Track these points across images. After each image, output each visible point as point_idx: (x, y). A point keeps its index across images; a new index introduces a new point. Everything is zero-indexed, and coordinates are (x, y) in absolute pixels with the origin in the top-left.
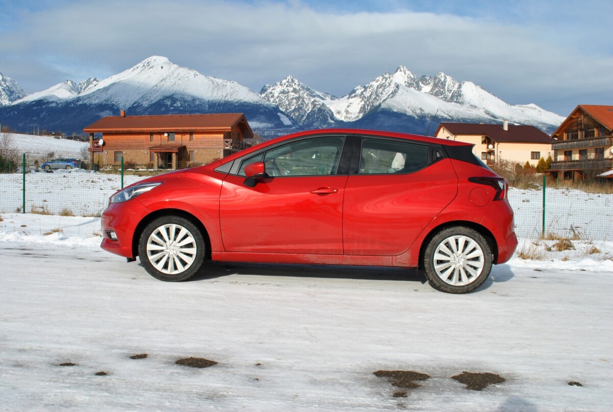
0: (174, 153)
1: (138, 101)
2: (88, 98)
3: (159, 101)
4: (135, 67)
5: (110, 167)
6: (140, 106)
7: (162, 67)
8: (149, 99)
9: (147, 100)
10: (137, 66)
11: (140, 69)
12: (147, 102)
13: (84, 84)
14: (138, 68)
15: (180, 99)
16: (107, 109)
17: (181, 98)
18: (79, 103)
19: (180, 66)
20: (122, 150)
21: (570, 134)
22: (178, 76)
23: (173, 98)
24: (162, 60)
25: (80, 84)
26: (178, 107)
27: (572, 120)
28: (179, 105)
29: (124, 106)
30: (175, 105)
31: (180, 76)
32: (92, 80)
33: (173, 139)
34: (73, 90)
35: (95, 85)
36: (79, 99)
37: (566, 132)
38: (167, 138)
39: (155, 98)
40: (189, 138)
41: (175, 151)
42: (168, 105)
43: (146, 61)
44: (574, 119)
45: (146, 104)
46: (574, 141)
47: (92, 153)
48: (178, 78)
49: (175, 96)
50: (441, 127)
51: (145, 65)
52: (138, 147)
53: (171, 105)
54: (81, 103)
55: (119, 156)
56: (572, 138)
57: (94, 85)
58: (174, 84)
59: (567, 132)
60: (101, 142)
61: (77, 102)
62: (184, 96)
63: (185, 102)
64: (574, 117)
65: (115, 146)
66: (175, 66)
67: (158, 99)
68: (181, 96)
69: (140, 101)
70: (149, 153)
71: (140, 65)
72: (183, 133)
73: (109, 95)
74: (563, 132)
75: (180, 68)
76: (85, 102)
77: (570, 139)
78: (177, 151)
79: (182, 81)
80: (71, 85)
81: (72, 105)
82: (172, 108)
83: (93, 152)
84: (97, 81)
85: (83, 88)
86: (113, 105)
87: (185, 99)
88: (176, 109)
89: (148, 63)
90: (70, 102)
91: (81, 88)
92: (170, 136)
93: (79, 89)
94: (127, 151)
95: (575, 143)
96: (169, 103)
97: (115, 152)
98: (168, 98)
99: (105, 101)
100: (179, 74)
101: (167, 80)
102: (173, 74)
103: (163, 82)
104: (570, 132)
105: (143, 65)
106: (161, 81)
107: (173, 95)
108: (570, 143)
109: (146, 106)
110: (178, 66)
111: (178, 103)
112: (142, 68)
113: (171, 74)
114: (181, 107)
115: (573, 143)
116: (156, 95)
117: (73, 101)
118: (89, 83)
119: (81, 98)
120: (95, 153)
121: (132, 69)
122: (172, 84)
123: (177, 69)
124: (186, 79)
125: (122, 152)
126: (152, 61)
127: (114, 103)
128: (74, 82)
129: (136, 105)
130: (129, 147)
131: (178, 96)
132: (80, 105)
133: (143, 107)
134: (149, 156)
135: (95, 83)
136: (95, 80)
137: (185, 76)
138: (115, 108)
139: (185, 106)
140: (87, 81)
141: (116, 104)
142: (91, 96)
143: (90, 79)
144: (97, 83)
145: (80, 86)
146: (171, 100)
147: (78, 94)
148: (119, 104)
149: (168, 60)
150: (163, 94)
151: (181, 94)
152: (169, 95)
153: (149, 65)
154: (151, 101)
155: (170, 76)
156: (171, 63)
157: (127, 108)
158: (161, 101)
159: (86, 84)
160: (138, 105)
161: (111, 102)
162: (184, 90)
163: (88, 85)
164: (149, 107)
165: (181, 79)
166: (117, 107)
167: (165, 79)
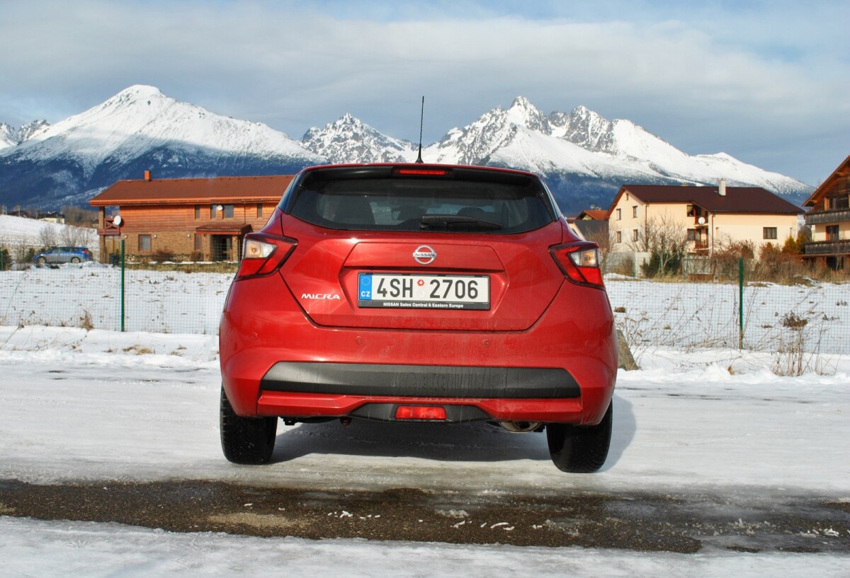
0: (235, 235)
1: (112, 156)
2: (34, 151)
3: (145, 154)
4: (106, 102)
5: (133, 259)
6: (115, 163)
7: (149, 103)
8: (129, 152)
9: (126, 153)
10: (111, 100)
11: (114, 106)
12: (126, 157)
13: (27, 129)
14: (111, 103)
15: (177, 151)
16: (63, 168)
17: (178, 149)
18: (19, 159)
19: (176, 101)
20: (149, 233)
21: (835, 200)
22: (173, 116)
23: (167, 149)
24: (149, 91)
25: (21, 129)
26: (175, 163)
27: (839, 179)
28: (177, 160)
29: (90, 163)
30: (170, 160)
31: (176, 117)
32: (39, 123)
33: (231, 215)
34: (10, 139)
35: (45, 131)
36: (19, 154)
37: (827, 198)
38: (221, 213)
39: (139, 149)
40: (256, 212)
41: (237, 233)
42: (158, 161)
43: (124, 92)
44: (841, 177)
45: (124, 159)
46: (843, 211)
47: (102, 237)
48: (174, 119)
49: (169, 147)
50: (624, 191)
51: (123, 99)
52: (176, 227)
53: (164, 161)
54: (22, 158)
55: (146, 241)
56: (839, 205)
57: (43, 130)
58: (168, 129)
59: (830, 197)
60: (117, 221)
61: (17, 157)
62: (183, 148)
63: (185, 155)
64: (841, 174)
65: (139, 226)
66: (170, 100)
67: (143, 151)
68: (179, 147)
69: (115, 155)
70: (193, 237)
71: (115, 99)
72: (248, 205)
73: (66, 147)
74: (823, 197)
75: (177, 104)
76: (29, 157)
77: (834, 209)
78: (240, 233)
79: (181, 124)
80: (7, 131)
81: (9, 162)
82: (165, 166)
83: (105, 236)
84: (48, 125)
85: (26, 136)
86: (73, 161)
87: (185, 152)
88: (172, 167)
89: (128, 96)
90: (6, 158)
91: (23, 136)
92: (225, 210)
93: (20, 137)
94: (159, 233)
95: (845, 213)
96: (160, 158)
97: (139, 235)
98: (157, 149)
99: (61, 155)
100: (175, 113)
101: (157, 122)
102: (166, 113)
103: (151, 126)
104: (835, 197)
105: (119, 99)
106: (148, 124)
107: (167, 145)
108: (837, 214)
109: (124, 163)
110: (174, 101)
111: (174, 157)
112: (118, 104)
113: (163, 113)
114: (179, 163)
115: (841, 213)
116: (140, 145)
117: (10, 157)
118: (34, 127)
119: (23, 151)
120: (106, 237)
121: (103, 105)
122: (165, 128)
123: (172, 105)
124: (186, 120)
125: (149, 236)
126: (134, 93)
127: (75, 158)
128: (12, 126)
129: (108, 161)
130: (161, 227)
131: (174, 146)
132: (22, 162)
133: (120, 164)
134: (193, 241)
135: (44, 127)
136: (44, 123)
137: (185, 116)
138: (77, 166)
139: (186, 163)
140: (32, 124)
141: (77, 160)
142: (38, 147)
143: (36, 121)
144: (48, 127)
145: (20, 132)
146: (164, 153)
147: (18, 145)
148: (82, 160)
149: (159, 92)
150: (151, 143)
151: (179, 144)
152: (160, 145)
153: (129, 99)
154: (133, 155)
155: (162, 116)
156: (163, 96)
157: (95, 166)
158: (149, 155)
159: (30, 129)
160: (111, 161)
161: (70, 157)
162: (183, 137)
163: (34, 131)
164: (129, 165)
165: (179, 120)
166: (79, 165)
167: (154, 120)
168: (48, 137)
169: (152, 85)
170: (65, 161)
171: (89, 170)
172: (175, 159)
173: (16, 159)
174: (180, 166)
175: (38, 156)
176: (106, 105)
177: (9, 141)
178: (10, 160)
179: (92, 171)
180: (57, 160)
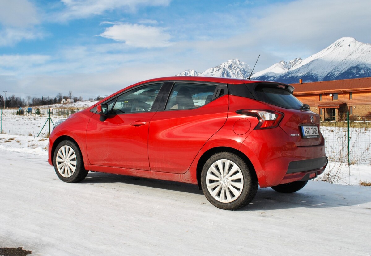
1: (331, 72)
2: (295, 72)
3: (348, 70)
4: (328, 47)
6: (332, 76)
7: (349, 45)
8: (339, 70)
9: (338, 71)
10: (330, 46)
11: (332, 48)
12: (338, 72)
13: (292, 62)
14: (331, 47)
15: (363, 68)
16: (308, 79)
17: (364, 67)
18: (289, 76)
19: (363, 44)
22: (362, 51)
23: (359, 67)
24: (349, 40)
25: (290, 63)
26: (362, 74)
28: (363, 73)
29: (321, 76)
30: (360, 73)
31: (363, 51)
32: (298, 59)
34: (285, 67)
35: (300, 63)
36: (289, 73)
39: (344, 69)
42: (354, 73)
43: (337, 42)
45: (337, 74)
48: (362, 52)
49: (360, 66)
51: (336, 45)
53: (357, 73)
54: (290, 76)
57: (299, 63)
58: (359, 57)
61: (288, 76)
62: (367, 66)
63: (368, 70)
66: (360, 43)
67: (346, 69)
68: (365, 66)
69: (333, 72)
71: (333, 45)
73: (310, 69)
75: (363, 45)
76: (293, 75)
79: (365, 54)
80: (283, 64)
81: (284, 78)
82: (357, 75)
84: (302, 60)
85: (292, 65)
86: (313, 76)
87: (368, 68)
88: (361, 76)
89: (339, 43)
90: (283, 76)
91: (290, 66)
93: (289, 66)
96: (355, 72)
98: (354, 68)
99: (307, 73)
100: (362, 49)
101: (353, 54)
102: (358, 50)
103: (350, 57)
105: (335, 45)
106: (349, 56)
107: (358, 65)
109: (337, 75)
110: (362, 44)
111: (362, 71)
112: (334, 48)
113: (356, 50)
114: (365, 74)
116: (345, 66)
117: (285, 75)
118: (295, 61)
119: (290, 73)
121: (327, 49)
122: (357, 57)
123: (361, 45)
124: (368, 52)
126: (342, 41)
127: (314, 74)
128: (285, 62)
129: (329, 75)
131: (362, 66)
132: (290, 77)
133: (335, 76)
135: (300, 61)
136: (300, 59)
137: (368, 50)
138: (315, 78)
139: (368, 73)
140: (294, 60)
141: (315, 75)
142: (297, 70)
143: (297, 59)
144: (301, 61)
145: (289, 64)
146: (357, 69)
147: (288, 70)
148: (317, 75)
149: (354, 40)
150: (351, 65)
151: (364, 64)
152: (355, 66)
153: (339, 45)
154: (341, 71)
155: (356, 51)
156: (356, 41)
157: (323, 78)
158: (349, 71)
159: (293, 62)
160: (331, 74)
161: (312, 74)
162: (367, 61)
163: (295, 63)
164: (339, 76)
165: (364, 53)
166: (315, 77)
167: (352, 54)
168: (302, 65)
169: (351, 37)
170: (309, 76)
171: (320, 80)
172: (363, 72)
173: (287, 76)
174: (365, 75)
175: (297, 75)
176: (328, 48)
177: (284, 68)
178: (285, 77)
179: (322, 80)
180: (306, 76)
